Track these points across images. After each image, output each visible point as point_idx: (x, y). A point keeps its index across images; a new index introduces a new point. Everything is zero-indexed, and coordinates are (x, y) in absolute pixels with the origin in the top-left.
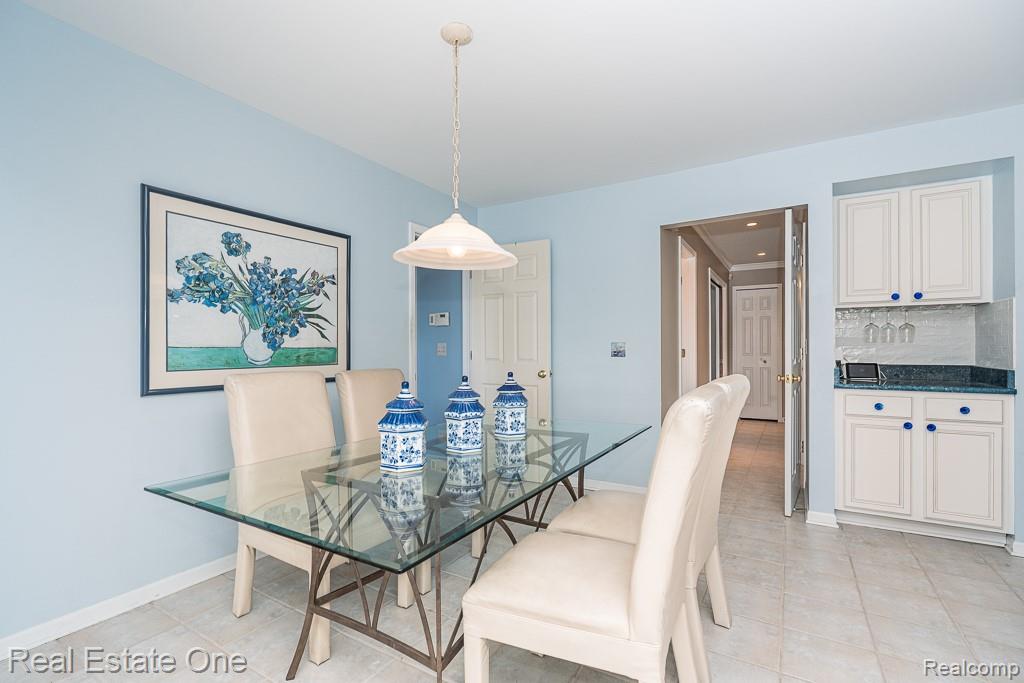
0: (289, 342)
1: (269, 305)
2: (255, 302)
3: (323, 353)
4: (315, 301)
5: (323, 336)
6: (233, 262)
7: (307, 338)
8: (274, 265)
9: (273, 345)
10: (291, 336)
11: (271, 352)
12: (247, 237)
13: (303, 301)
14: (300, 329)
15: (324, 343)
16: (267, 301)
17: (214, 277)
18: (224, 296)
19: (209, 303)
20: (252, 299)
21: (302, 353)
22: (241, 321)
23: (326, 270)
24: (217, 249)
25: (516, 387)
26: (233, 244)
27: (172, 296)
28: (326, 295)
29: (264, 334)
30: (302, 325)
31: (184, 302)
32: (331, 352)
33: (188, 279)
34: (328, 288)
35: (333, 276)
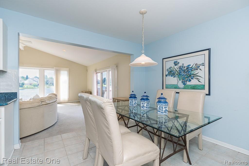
1: (183, 75)
2: (180, 75)
3: (199, 86)
4: (196, 72)
5: (199, 81)
6: (176, 67)
7: (194, 82)
8: (184, 65)
9: (184, 84)
10: (189, 82)
11: (184, 86)
12: (178, 61)
13: (192, 72)
14: (191, 80)
15: (199, 83)
16: (183, 74)
17: (172, 71)
18: (174, 74)
19: (172, 76)
20: (179, 74)
21: (192, 86)
22: (177, 79)
23: (199, 63)
24: (173, 65)
26: (176, 63)
27: (166, 76)
28: (200, 69)
29: (182, 82)
30: (192, 79)
31: (168, 76)
32: (202, 86)
33: (168, 72)
34: (201, 67)
35: (203, 63)
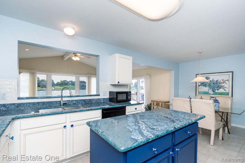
0: (217, 91)
1: (213, 86)
2: (210, 85)
3: (225, 93)
4: (223, 85)
5: (225, 90)
6: (207, 81)
8: (214, 80)
9: (214, 91)
10: (217, 90)
11: (213, 93)
12: (209, 77)
13: (220, 85)
14: (219, 89)
16: (213, 85)
17: (204, 83)
18: (206, 85)
19: (204, 86)
21: (220, 93)
22: (208, 88)
23: (225, 79)
24: (205, 79)
25: (217, 100)
26: (207, 78)
27: (199, 86)
28: (226, 83)
29: (212, 90)
30: (220, 89)
31: (200, 86)
32: (227, 93)
33: (201, 83)
34: (226, 82)
35: (228, 80)
